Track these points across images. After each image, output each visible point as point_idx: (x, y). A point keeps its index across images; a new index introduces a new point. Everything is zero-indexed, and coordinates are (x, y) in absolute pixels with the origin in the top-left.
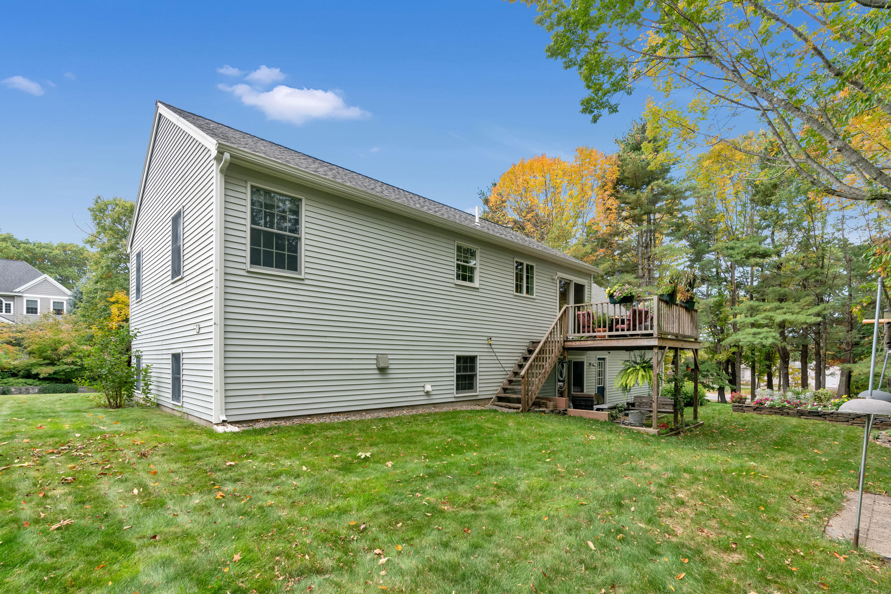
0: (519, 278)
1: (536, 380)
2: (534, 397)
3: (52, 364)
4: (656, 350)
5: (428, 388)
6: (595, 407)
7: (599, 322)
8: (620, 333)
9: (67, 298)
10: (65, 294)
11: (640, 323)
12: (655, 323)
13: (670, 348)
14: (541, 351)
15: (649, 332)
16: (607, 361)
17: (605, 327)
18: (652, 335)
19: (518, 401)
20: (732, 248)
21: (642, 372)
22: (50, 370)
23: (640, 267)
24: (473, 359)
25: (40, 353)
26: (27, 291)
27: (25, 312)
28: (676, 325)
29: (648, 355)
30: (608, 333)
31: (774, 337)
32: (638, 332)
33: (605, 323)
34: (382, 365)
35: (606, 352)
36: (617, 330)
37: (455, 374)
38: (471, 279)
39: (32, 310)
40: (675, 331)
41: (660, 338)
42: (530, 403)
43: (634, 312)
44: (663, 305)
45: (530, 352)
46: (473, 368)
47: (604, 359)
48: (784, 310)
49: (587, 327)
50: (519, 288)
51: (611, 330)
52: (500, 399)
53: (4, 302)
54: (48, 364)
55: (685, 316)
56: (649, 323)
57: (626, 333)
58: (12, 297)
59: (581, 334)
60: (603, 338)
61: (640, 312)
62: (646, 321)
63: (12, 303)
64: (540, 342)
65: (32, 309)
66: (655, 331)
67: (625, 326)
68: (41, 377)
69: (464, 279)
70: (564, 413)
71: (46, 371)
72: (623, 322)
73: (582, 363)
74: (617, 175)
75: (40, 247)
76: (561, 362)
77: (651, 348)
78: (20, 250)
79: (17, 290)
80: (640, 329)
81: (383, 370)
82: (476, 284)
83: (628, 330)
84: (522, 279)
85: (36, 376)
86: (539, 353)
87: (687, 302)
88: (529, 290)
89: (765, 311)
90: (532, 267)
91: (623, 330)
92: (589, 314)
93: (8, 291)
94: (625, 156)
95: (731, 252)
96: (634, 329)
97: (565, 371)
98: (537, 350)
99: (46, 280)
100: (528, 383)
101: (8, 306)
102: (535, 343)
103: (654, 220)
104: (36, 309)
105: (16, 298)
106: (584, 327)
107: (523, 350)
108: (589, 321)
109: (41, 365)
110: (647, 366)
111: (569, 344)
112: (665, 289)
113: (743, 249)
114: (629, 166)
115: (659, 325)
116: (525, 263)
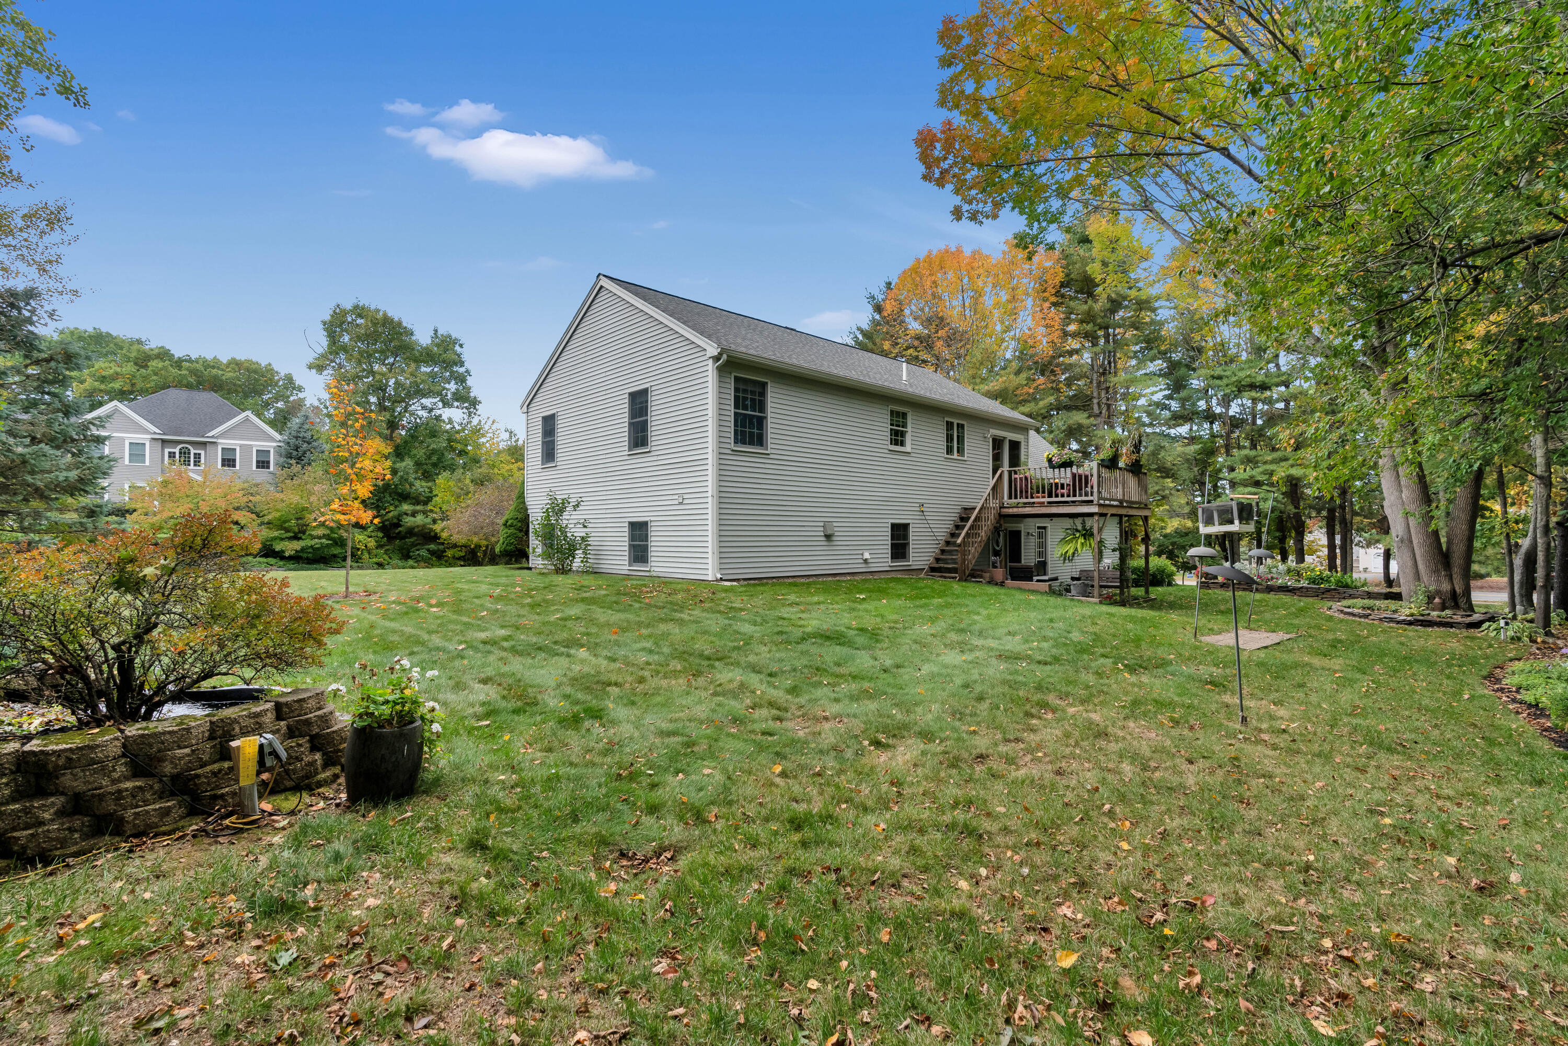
0: (949, 439)
1: (972, 550)
2: (971, 566)
3: (296, 538)
4: (1096, 518)
5: (867, 555)
6: (1035, 578)
7: (1038, 487)
8: (1060, 499)
9: (275, 444)
10: (272, 439)
11: (1080, 489)
12: (1095, 490)
13: (1112, 515)
14: (977, 519)
15: (1090, 498)
16: (1049, 530)
17: (1043, 492)
18: (1092, 501)
19: (954, 570)
20: (1220, 378)
21: (1081, 540)
22: (296, 545)
23: (1095, 401)
24: (905, 527)
25: (281, 525)
26: (222, 435)
27: (219, 466)
28: (1120, 490)
29: (1089, 522)
30: (1047, 500)
31: (1275, 500)
32: (1078, 498)
33: (1043, 487)
34: (829, 532)
35: (1048, 519)
36: (1057, 496)
37: (889, 542)
38: (902, 444)
39: (229, 462)
40: (1120, 496)
41: (1100, 505)
42: (967, 573)
43: (1074, 475)
44: (1103, 470)
45: (964, 519)
46: (906, 536)
47: (1044, 528)
48: (1291, 462)
49: (1024, 493)
50: (949, 450)
51: (1050, 496)
52: (933, 569)
53: (193, 451)
54: (290, 539)
55: (1132, 481)
56: (1089, 489)
57: (1065, 499)
58: (204, 445)
59: (1019, 500)
60: (1042, 504)
61: (1080, 476)
62: (1086, 486)
63: (202, 453)
64: (974, 509)
65: (229, 460)
66: (1095, 498)
67: (1065, 491)
68: (287, 554)
69: (896, 444)
70: (1002, 584)
71: (291, 547)
72: (1063, 487)
73: (1019, 533)
74: (1061, 277)
75: (207, 365)
76: (996, 530)
77: (1091, 515)
78: (184, 372)
79: (210, 434)
80: (1080, 495)
81: (828, 537)
82: (908, 448)
83: (1069, 496)
84: (952, 440)
85: (279, 555)
86: (975, 520)
87: (1133, 465)
88: (961, 451)
89: (1265, 463)
90: (963, 426)
91: (1063, 496)
92: (1026, 478)
93: (198, 435)
94: (1072, 251)
95: (1218, 382)
96: (1075, 495)
97: (1001, 540)
98: (973, 518)
99: (247, 420)
100: (964, 553)
101: (197, 456)
102: (968, 510)
103: (1115, 335)
104: (234, 460)
105: (208, 446)
106: (1021, 492)
107: (954, 517)
108: (1026, 486)
109: (282, 539)
110: (1088, 534)
111: (1005, 511)
112: (1106, 454)
113: (1234, 379)
114: (1077, 266)
115: (1099, 492)
116: (956, 422)
